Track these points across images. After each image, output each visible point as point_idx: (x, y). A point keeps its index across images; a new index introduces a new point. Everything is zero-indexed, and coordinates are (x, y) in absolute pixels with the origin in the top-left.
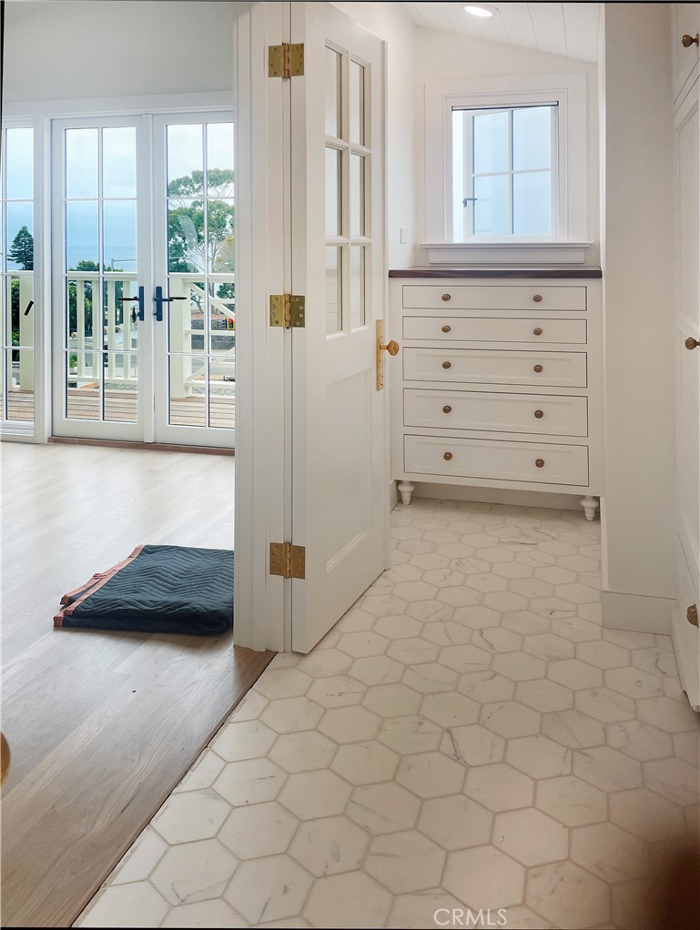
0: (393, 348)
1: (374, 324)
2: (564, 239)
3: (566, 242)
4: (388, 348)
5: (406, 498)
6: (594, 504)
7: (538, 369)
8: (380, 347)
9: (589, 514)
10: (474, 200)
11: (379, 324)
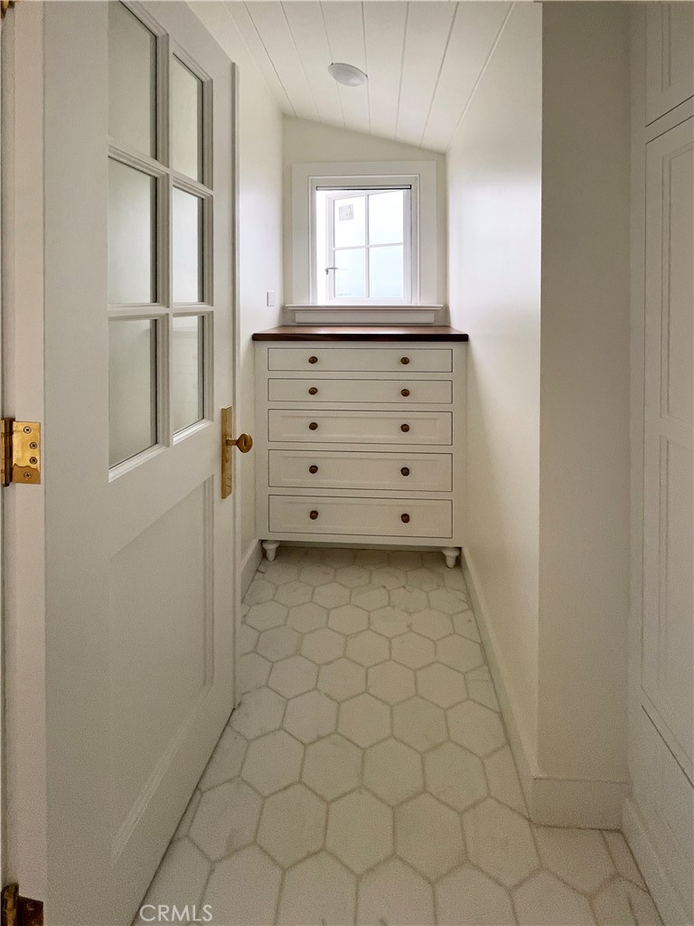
0: (245, 443)
1: (217, 414)
2: (417, 302)
3: (419, 305)
4: (237, 443)
5: (271, 555)
6: (455, 554)
7: (405, 428)
8: (226, 443)
9: (451, 562)
10: (334, 268)
11: (226, 415)
